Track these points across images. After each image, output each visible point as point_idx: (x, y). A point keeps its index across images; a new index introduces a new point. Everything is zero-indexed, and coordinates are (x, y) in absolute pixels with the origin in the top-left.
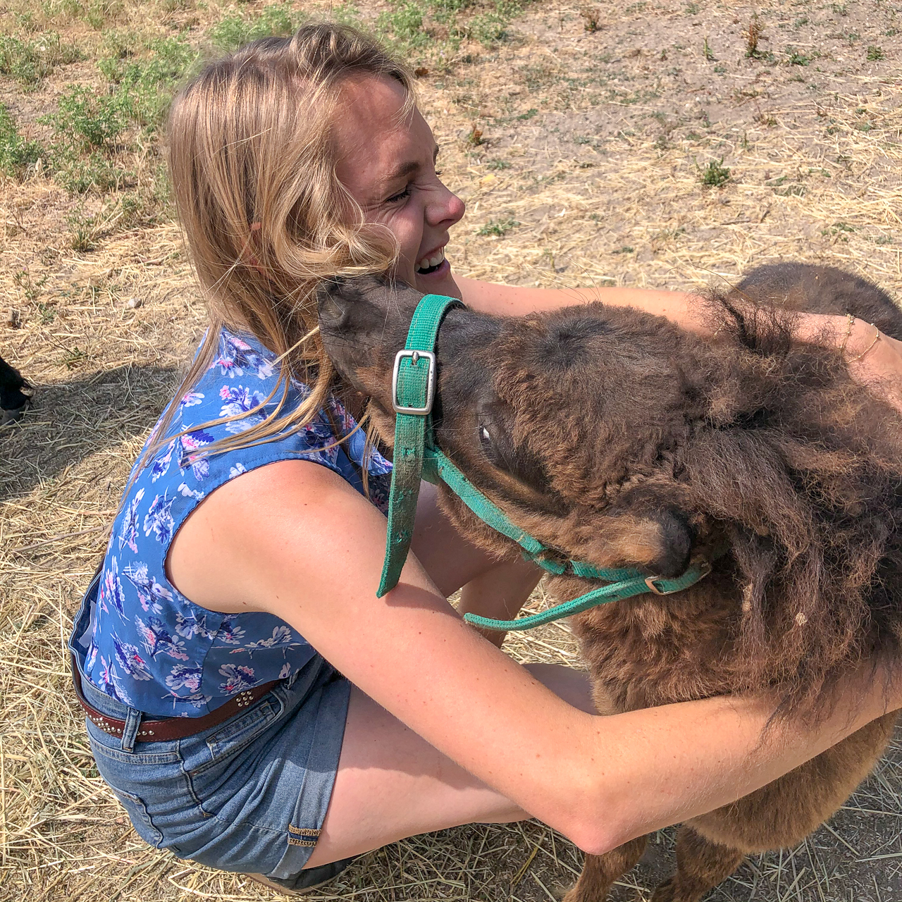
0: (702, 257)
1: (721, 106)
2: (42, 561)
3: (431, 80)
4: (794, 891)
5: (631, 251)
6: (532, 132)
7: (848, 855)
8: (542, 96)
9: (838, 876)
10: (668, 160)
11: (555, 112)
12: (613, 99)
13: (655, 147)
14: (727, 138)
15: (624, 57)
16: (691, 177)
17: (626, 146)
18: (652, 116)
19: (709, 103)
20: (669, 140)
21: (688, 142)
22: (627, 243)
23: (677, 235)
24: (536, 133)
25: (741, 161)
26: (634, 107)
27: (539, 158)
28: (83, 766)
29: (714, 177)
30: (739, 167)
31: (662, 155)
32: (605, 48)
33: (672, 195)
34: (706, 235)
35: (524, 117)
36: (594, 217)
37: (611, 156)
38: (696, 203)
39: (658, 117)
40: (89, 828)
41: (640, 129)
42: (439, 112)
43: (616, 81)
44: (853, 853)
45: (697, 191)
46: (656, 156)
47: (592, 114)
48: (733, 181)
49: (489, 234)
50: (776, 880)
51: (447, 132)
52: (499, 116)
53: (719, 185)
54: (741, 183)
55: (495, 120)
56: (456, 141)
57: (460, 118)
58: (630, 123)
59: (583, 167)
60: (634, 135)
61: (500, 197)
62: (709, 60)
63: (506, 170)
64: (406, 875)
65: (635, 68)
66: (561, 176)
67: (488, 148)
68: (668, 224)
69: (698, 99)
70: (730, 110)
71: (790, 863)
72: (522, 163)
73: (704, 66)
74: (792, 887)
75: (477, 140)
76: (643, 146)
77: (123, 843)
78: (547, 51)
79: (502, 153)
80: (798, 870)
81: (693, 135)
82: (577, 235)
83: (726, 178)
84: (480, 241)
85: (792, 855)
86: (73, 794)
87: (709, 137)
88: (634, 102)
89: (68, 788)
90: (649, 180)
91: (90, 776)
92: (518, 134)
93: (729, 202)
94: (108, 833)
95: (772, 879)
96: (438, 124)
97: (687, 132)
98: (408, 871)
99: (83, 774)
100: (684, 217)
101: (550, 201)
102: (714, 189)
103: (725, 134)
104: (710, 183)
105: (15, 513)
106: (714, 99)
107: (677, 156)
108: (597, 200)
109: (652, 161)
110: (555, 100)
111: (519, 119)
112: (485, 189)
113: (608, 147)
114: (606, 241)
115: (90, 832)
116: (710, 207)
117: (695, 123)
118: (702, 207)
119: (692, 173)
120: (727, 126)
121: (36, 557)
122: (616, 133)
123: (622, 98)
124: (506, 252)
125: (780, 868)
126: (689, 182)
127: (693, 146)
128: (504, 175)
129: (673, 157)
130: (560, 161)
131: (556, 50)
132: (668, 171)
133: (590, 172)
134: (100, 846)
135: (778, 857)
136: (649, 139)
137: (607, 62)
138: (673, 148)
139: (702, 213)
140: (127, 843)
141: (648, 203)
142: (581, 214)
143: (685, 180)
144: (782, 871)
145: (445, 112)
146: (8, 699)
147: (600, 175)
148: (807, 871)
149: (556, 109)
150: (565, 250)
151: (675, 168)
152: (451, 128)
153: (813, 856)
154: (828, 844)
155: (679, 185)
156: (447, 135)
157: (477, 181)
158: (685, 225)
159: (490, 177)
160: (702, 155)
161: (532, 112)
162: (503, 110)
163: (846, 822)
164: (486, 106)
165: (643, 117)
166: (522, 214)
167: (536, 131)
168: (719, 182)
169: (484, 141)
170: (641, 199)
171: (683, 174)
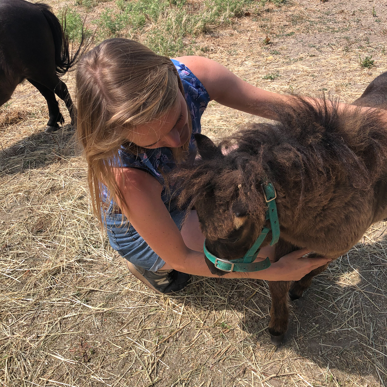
0: (356, 95)
1: (376, 36)
2: (83, 178)
3: (251, 18)
4: (353, 318)
5: (326, 90)
6: (291, 41)
7: (376, 310)
8: (297, 27)
9: (371, 316)
10: (348, 56)
11: (302, 34)
12: (328, 30)
13: (343, 51)
14: (376, 49)
15: (336, 13)
16: (357, 63)
17: (331, 50)
18: (344, 38)
19: (370, 34)
20: (350, 48)
21: (358, 50)
22: (325, 87)
23: (347, 85)
24: (293, 42)
25: (380, 58)
26: (337, 34)
27: (292, 51)
28: (93, 244)
29: (367, 63)
30: (379, 61)
31: (346, 54)
32: (328, 9)
33: (347, 70)
34: (360, 87)
35: (289, 35)
36: (313, 76)
37: (323, 53)
38: (357, 74)
39: (347, 38)
40: (94, 265)
41: (338, 43)
42: (253, 31)
43: (331, 23)
44: (378, 309)
45: (358, 69)
46: (343, 54)
47: (318, 36)
48: (375, 66)
49: (267, 79)
50: (346, 314)
51: (255, 39)
52: (278, 34)
53: (369, 67)
54: (379, 67)
55: (276, 35)
56: (259, 42)
57: (261, 33)
58: (334, 40)
59: (311, 56)
60: (335, 45)
61: (274, 65)
62: (374, 16)
63: (278, 55)
64: (206, 294)
65: (340, 18)
66: (301, 59)
67: (271, 46)
68: (344, 81)
69: (366, 32)
70: (379, 38)
71: (352, 309)
72: (285, 53)
73: (371, 19)
74: (352, 317)
75: (267, 42)
76: (338, 50)
77: (105, 270)
78: (302, 9)
79: (277, 48)
80: (355, 312)
81: (361, 47)
82: (304, 82)
83: (373, 64)
84: (263, 81)
85: (354, 306)
86: (89, 253)
87: (368, 48)
88: (337, 32)
89: (87, 251)
90: (338, 63)
91: (95, 248)
92: (285, 41)
93: (372, 74)
94: (101, 267)
95: (345, 313)
96: (252, 35)
97: (358, 46)
98: (207, 292)
99: (93, 247)
100: (351, 79)
101: (295, 68)
102: (366, 69)
103: (375, 47)
104: (365, 66)
105: (73, 162)
106: (373, 33)
107: (352, 54)
108: (315, 69)
109: (341, 56)
110: (303, 29)
111: (286, 35)
112: (268, 62)
113: (322, 49)
114: (316, 85)
115: (94, 266)
116: (363, 75)
117: (362, 42)
118: (360, 76)
119: (358, 62)
120: (377, 44)
121: (81, 177)
122: (327, 44)
123: (332, 30)
124: (274, 86)
125: (348, 310)
126: (356, 65)
127: (360, 51)
128: (277, 57)
129: (350, 55)
130: (302, 53)
131: (306, 9)
132: (347, 60)
133: (313, 58)
134: (97, 270)
135: (348, 307)
136: (341, 47)
137: (328, 15)
138: (351, 52)
139: (359, 78)
140: (107, 271)
141: (336, 72)
142: (307, 74)
143: (354, 64)
144: (349, 311)
145: (256, 31)
146: (68, 221)
147: (317, 60)
148: (358, 313)
149: (303, 32)
150: (298, 87)
151: (350, 60)
152: (257, 37)
153: (362, 309)
154: (369, 305)
155: (351, 66)
156: (255, 40)
157: (265, 58)
158: (351, 82)
159: (271, 57)
160: (364, 55)
161: (292, 33)
162: (280, 31)
163: (378, 299)
164: (273, 30)
165: (340, 38)
166: (282, 72)
167: (293, 41)
168: (369, 66)
169: (270, 43)
170: (333, 70)
171: (354, 62)
